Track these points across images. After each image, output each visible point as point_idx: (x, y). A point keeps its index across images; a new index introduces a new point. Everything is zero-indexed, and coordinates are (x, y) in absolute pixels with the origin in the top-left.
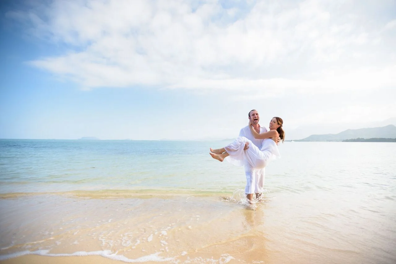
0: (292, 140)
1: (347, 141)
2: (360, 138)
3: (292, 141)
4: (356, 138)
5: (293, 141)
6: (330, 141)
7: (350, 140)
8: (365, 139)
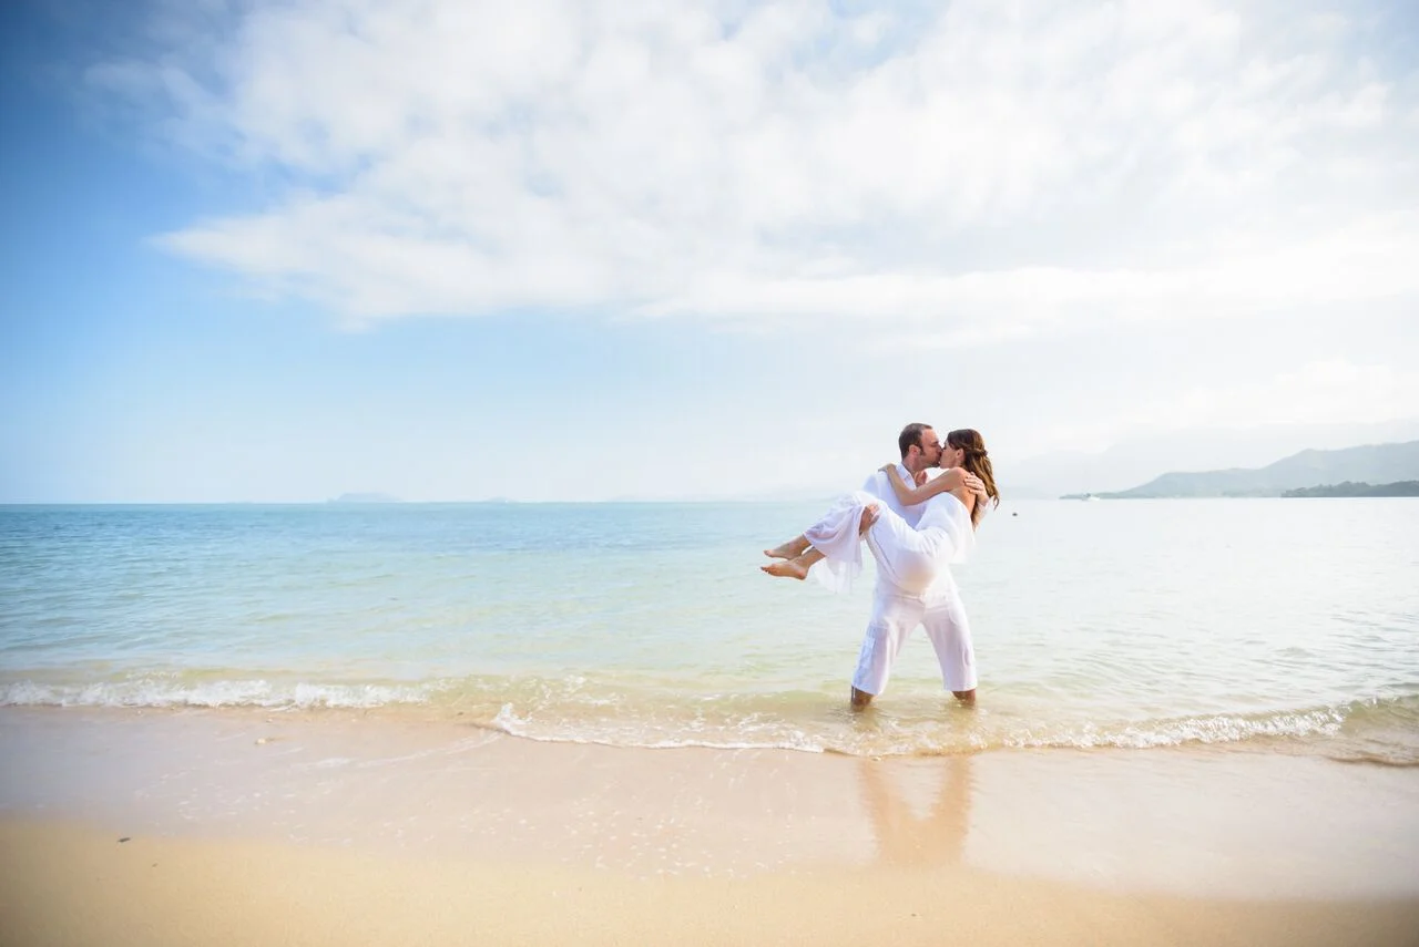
0: (1089, 495)
1: (1301, 493)
2: (1354, 481)
3: (1092, 498)
4: (1336, 483)
5: (1097, 496)
6: (1234, 494)
7: (1312, 489)
8: (1371, 484)
